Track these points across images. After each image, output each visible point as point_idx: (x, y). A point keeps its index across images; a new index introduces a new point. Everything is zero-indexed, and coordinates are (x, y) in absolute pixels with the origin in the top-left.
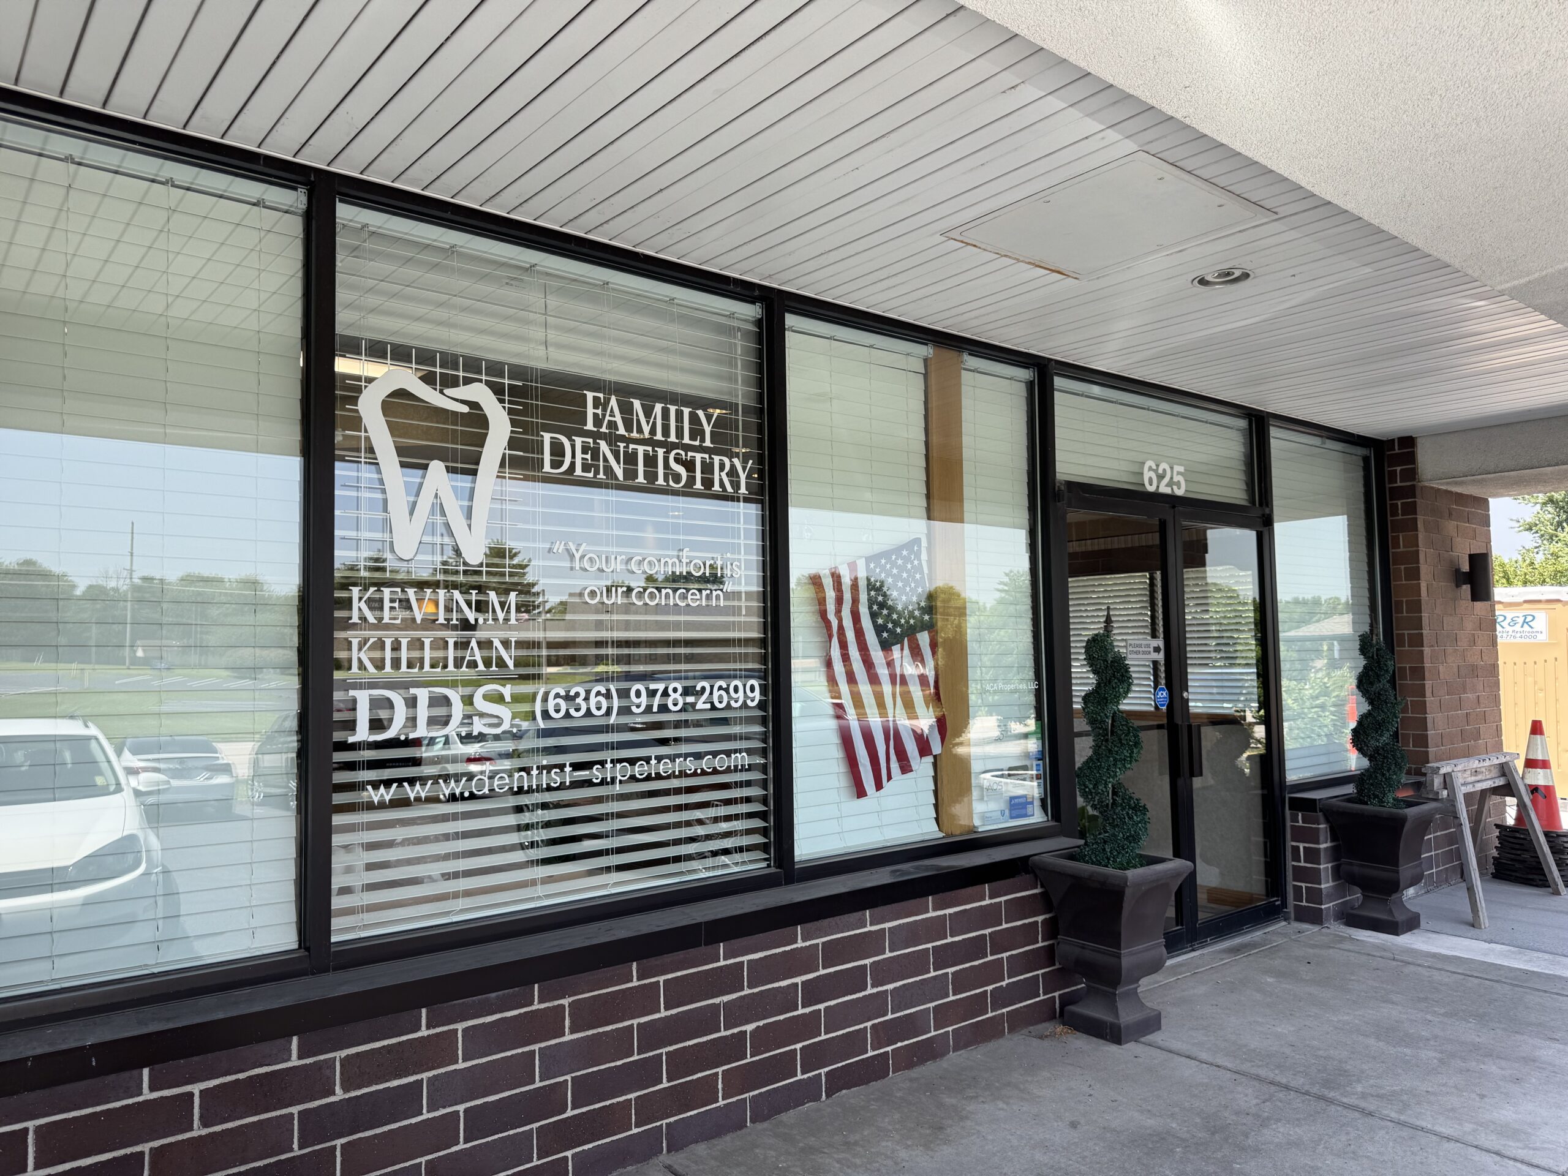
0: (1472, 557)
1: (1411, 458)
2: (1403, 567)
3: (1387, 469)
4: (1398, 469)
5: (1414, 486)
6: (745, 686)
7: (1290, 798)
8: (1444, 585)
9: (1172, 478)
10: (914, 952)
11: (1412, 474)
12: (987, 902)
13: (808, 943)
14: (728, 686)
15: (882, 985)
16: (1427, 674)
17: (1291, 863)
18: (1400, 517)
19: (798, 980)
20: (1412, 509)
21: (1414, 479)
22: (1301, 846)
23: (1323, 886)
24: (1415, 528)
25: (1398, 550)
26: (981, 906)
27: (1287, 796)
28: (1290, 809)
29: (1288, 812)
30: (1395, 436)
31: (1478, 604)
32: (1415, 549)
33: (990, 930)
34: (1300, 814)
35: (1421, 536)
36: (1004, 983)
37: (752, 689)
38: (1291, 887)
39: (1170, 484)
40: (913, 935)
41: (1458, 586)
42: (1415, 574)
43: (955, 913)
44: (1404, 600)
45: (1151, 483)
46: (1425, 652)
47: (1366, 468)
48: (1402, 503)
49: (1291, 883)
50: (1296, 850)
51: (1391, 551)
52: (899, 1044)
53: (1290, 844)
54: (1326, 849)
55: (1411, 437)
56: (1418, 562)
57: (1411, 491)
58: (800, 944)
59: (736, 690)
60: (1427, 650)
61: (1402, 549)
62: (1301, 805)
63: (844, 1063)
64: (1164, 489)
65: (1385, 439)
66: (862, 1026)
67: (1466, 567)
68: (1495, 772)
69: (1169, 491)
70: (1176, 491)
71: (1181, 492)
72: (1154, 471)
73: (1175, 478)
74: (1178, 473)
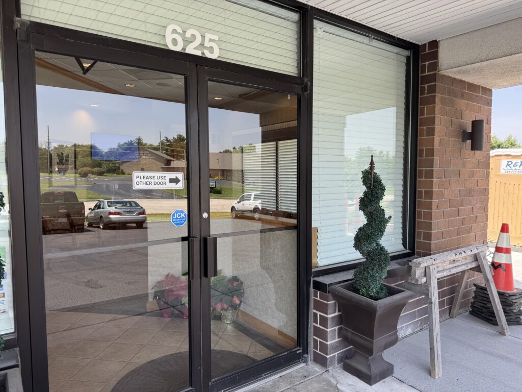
0: (474, 122)
1: (435, 55)
2: (425, 127)
3: (420, 64)
4: (427, 63)
5: (435, 74)
7: (314, 281)
8: (454, 140)
9: (203, 43)
11: (435, 66)
16: (434, 195)
17: (312, 324)
18: (426, 95)
20: (433, 89)
21: (436, 69)
22: (319, 313)
23: (329, 343)
24: (434, 102)
25: (423, 117)
27: (312, 279)
28: (314, 288)
29: (312, 290)
30: (427, 42)
31: (477, 152)
32: (433, 115)
34: (318, 292)
35: (438, 106)
38: (312, 340)
39: (200, 48)
41: (464, 140)
42: (431, 132)
44: (425, 148)
45: (175, 44)
46: (434, 182)
47: (408, 65)
48: (428, 86)
49: (312, 337)
50: (315, 315)
51: (419, 117)
53: (313, 311)
54: (333, 318)
55: (436, 40)
56: (434, 124)
57: (433, 78)
60: (435, 180)
61: (425, 116)
62: (319, 286)
65: (420, 44)
67: (470, 130)
68: (470, 259)
69: (199, 53)
70: (208, 55)
71: (214, 56)
72: (179, 34)
73: (207, 44)
74: (211, 40)
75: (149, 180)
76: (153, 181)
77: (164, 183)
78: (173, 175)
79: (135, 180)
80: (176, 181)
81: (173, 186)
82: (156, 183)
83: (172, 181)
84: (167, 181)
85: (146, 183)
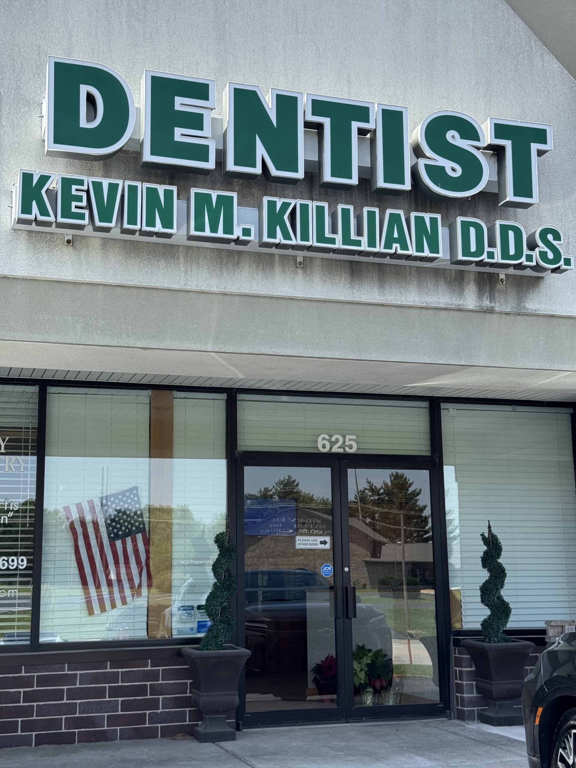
6: (18, 559)
7: (454, 639)
9: (344, 442)
10: (96, 687)
12: (149, 668)
13: (28, 675)
14: (8, 559)
15: (73, 700)
17: (454, 681)
19: (22, 690)
22: (458, 669)
23: (465, 696)
26: (145, 670)
27: (452, 638)
28: (453, 645)
29: (452, 648)
33: (150, 683)
34: (457, 649)
36: (159, 711)
37: (22, 560)
38: (455, 697)
39: (343, 446)
40: (96, 679)
43: (125, 672)
45: (324, 447)
49: (454, 694)
50: (456, 671)
52: (83, 730)
53: (453, 668)
58: (23, 674)
59: (13, 561)
63: (47, 732)
64: (336, 449)
66: (59, 717)
69: (341, 451)
70: (348, 450)
71: (353, 451)
72: (327, 440)
73: (347, 443)
74: (350, 440)
75: (306, 542)
76: (308, 543)
77: (317, 544)
78: (322, 539)
79: (297, 542)
80: (324, 543)
81: (322, 546)
82: (311, 544)
83: (321, 543)
84: (319, 543)
85: (304, 544)
